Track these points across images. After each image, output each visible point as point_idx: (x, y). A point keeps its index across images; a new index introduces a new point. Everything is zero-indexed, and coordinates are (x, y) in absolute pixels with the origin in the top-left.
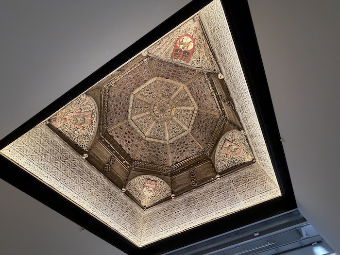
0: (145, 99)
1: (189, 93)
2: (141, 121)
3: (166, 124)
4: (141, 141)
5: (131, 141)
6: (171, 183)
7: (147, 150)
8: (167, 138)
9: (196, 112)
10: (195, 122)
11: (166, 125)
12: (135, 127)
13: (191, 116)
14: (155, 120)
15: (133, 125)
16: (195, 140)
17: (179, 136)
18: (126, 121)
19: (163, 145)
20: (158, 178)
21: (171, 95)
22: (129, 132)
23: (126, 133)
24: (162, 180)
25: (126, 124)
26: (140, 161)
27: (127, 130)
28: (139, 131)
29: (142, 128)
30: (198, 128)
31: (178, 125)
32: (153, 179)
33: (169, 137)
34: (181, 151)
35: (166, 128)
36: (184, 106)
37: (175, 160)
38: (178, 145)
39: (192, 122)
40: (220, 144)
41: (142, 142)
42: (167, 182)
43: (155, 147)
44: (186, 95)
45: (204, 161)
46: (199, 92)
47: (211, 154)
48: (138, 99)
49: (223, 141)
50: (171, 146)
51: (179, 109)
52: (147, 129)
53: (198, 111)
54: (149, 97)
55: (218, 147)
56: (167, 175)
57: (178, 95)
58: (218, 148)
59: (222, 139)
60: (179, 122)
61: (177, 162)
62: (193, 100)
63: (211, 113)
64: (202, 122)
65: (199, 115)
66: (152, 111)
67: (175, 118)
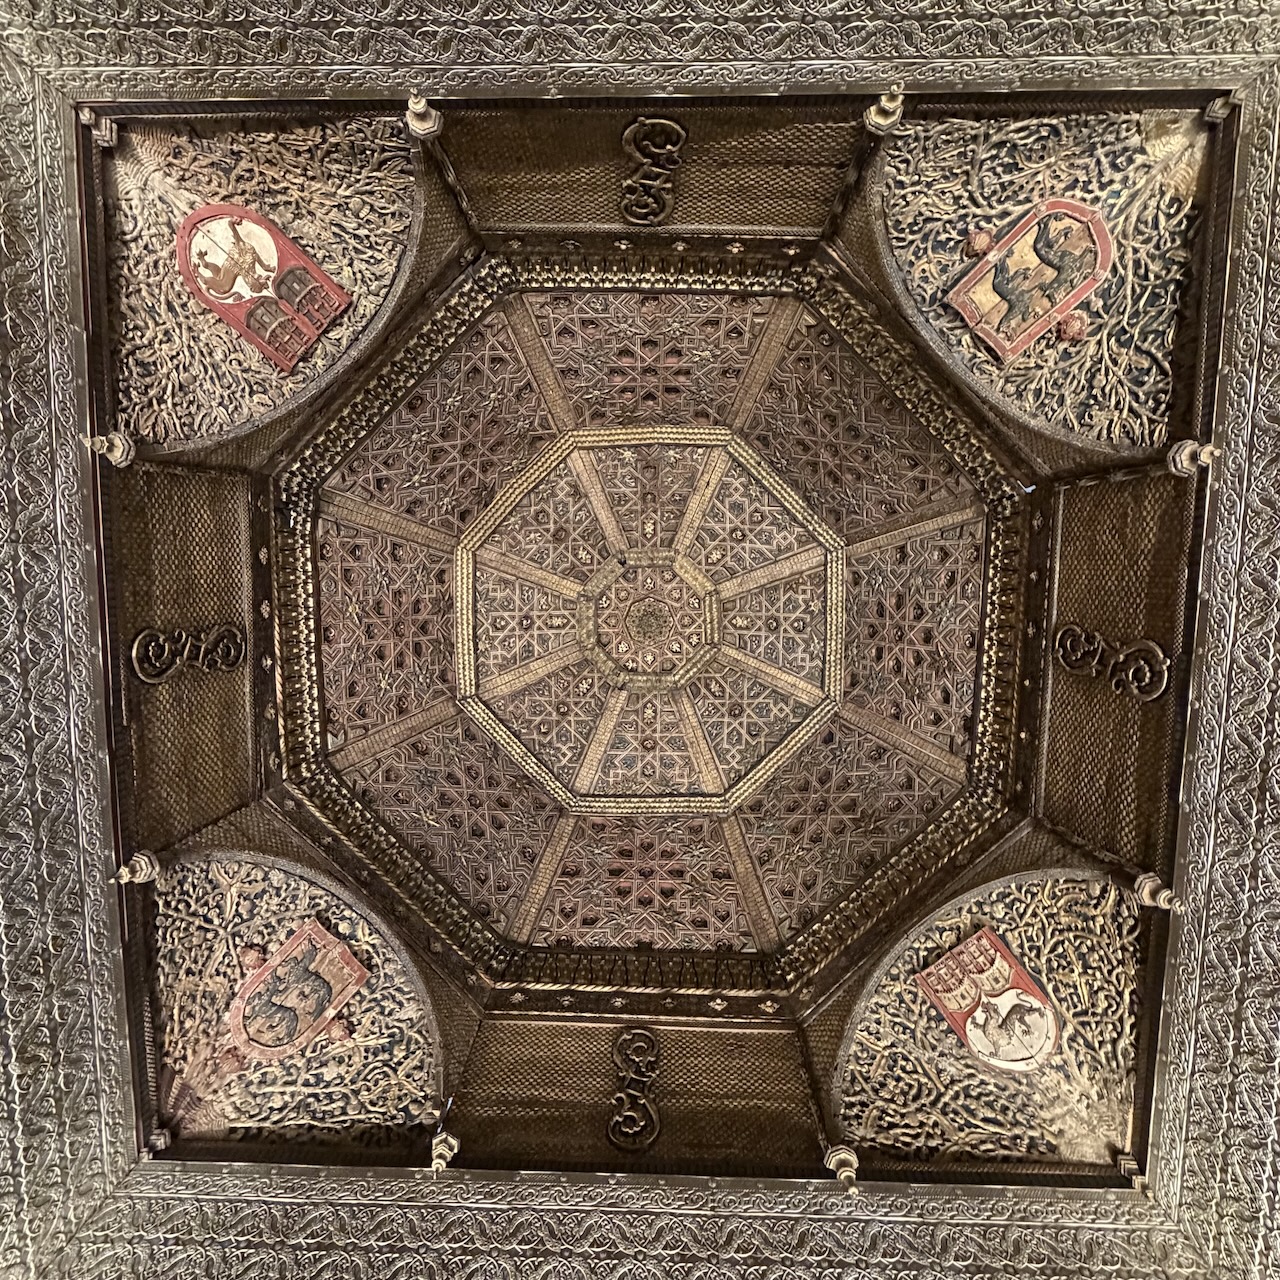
0: (539, 669)
1: (620, 435)
2: (629, 763)
3: (733, 653)
4: (717, 835)
5: (670, 883)
6: (1061, 840)
7: (787, 837)
8: (806, 692)
9: (747, 455)
10: (795, 485)
11: (740, 656)
12: (626, 807)
13: (754, 491)
14: (675, 691)
15: (614, 808)
16: (897, 537)
17: (837, 618)
18: (567, 825)
19: (829, 739)
20: (970, 899)
21: (594, 533)
22: (626, 854)
23: (616, 873)
24: (997, 887)
25: (578, 833)
26: (807, 920)
27: (605, 857)
28: (664, 807)
29: (664, 781)
30: (836, 480)
31: (770, 589)
32: (949, 938)
33: (809, 678)
34: (919, 660)
35: (752, 662)
36: (685, 499)
37: (953, 725)
38: (879, 657)
39: (793, 500)
40: (959, 355)
41: (732, 831)
42: (1035, 864)
43: (805, 788)
44: (628, 454)
45: (1048, 529)
46: (622, 372)
47: (1017, 460)
48: (515, 696)
49: (943, 324)
50: (859, 702)
51: (690, 535)
52: (688, 762)
53: (745, 437)
54: (543, 640)
55: (977, 381)
56: (998, 832)
57: (615, 501)
58: (989, 385)
59: (931, 329)
60: (761, 577)
61: (969, 725)
62: (667, 433)
63: (773, 357)
64: (808, 439)
65: (764, 440)
66: (623, 677)
67: (729, 589)
